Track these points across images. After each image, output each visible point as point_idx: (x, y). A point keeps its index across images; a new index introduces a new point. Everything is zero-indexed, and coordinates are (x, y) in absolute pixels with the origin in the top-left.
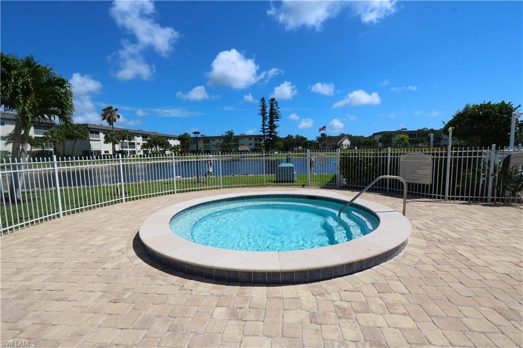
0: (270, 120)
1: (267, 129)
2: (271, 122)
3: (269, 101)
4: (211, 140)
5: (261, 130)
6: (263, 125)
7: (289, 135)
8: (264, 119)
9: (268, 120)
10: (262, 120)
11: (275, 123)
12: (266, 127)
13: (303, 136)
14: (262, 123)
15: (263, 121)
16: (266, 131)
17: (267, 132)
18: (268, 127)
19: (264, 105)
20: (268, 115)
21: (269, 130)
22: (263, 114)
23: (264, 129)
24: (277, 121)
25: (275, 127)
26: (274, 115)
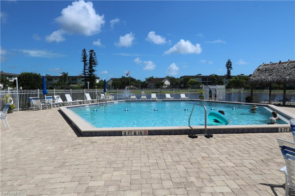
0: (90, 66)
1: (87, 72)
2: (91, 67)
3: (89, 52)
4: (53, 79)
5: (83, 73)
6: (85, 69)
7: (122, 77)
8: (85, 65)
9: (88, 66)
10: (84, 65)
11: (94, 68)
12: (86, 71)
13: (133, 78)
14: (83, 68)
15: (85, 67)
16: (87, 73)
17: (87, 75)
18: (87, 71)
19: (85, 54)
20: (88, 62)
21: (89, 73)
22: (85, 61)
23: (85, 72)
24: (95, 66)
25: (93, 71)
26: (92, 62)
